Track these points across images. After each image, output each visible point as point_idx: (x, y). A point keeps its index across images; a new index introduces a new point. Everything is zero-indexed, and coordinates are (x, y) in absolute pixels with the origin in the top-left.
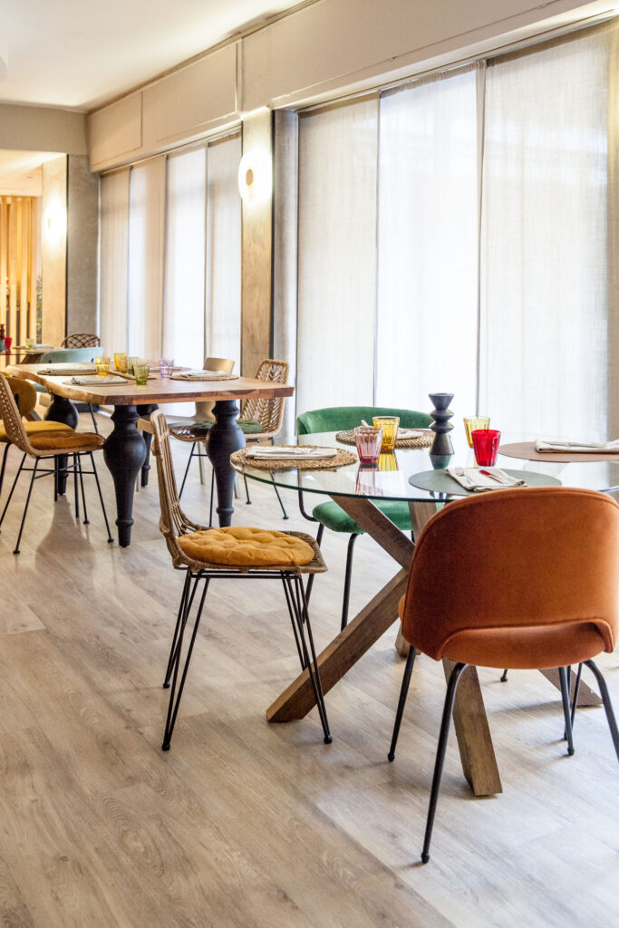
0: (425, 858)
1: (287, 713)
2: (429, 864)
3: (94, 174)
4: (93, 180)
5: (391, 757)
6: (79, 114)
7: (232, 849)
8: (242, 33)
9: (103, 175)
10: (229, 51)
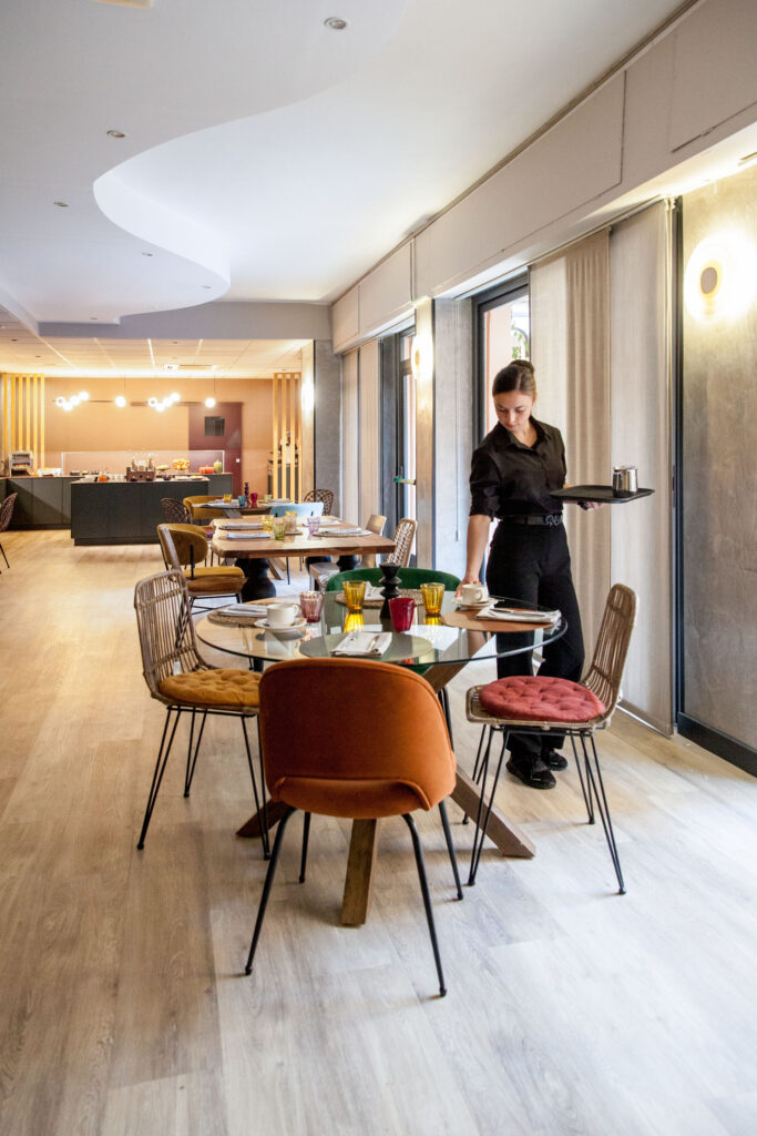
0: (248, 971)
1: (251, 830)
2: (250, 977)
3: (337, 355)
4: (335, 360)
5: (302, 879)
6: (323, 306)
7: (114, 939)
8: (414, 234)
9: (343, 356)
10: (406, 250)
